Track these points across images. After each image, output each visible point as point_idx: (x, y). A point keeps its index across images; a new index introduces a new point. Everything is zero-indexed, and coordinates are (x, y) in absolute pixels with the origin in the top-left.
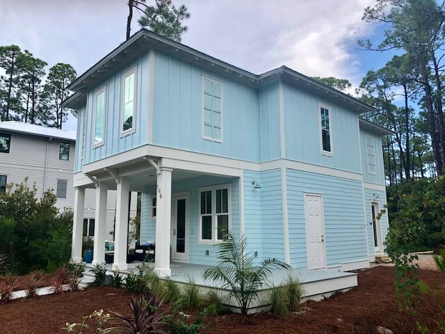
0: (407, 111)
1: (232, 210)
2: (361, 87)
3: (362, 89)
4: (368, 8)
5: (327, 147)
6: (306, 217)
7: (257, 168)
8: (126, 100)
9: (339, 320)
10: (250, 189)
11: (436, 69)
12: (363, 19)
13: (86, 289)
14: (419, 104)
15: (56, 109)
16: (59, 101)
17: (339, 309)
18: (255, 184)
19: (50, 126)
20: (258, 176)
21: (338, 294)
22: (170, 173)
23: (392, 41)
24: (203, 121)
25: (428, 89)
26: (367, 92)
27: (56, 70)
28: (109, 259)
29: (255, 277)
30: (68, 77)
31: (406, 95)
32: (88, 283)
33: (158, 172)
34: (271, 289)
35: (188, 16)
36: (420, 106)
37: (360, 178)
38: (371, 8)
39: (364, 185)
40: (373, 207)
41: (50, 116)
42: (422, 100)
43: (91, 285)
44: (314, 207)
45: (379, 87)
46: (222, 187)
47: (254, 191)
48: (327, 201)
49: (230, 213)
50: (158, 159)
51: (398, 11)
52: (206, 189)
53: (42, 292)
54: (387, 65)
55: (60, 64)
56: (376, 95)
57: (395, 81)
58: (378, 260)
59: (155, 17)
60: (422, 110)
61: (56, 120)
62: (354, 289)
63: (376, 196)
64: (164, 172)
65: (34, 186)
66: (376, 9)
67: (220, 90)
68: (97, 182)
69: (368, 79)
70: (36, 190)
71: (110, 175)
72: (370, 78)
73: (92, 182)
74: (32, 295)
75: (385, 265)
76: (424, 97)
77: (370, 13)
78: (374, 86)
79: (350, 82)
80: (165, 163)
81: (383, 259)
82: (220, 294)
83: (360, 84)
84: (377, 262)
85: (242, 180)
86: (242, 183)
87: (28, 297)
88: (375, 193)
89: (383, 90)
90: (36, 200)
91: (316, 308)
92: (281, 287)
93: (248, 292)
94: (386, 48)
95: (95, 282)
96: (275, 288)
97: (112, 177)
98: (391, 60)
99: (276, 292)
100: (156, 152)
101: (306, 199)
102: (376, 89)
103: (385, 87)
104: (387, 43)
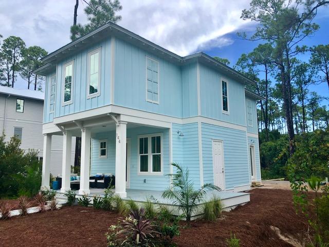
0: (266, 82)
1: (164, 151)
2: (237, 64)
3: (237, 66)
4: (245, 10)
5: (225, 108)
6: (213, 156)
7: (180, 122)
8: (92, 72)
9: (248, 222)
10: (177, 136)
11: (287, 55)
12: (241, 17)
13: (61, 208)
14: (275, 78)
15: (7, 72)
16: (10, 66)
17: (245, 216)
18: (180, 133)
19: (3, 85)
20: (181, 128)
21: (239, 207)
22: (126, 125)
23: (260, 34)
24: (147, 88)
25: (282, 68)
26: (241, 69)
27: (9, 41)
28: (76, 186)
29: (196, 195)
30: (19, 48)
31: (266, 72)
32: (63, 204)
33: (117, 124)
34: (204, 204)
35: (120, 8)
36: (276, 80)
37: (245, 129)
38: (247, 10)
39: (247, 135)
40: (250, 149)
41: (2, 77)
42: (277, 76)
43: (64, 206)
44: (218, 149)
45: (249, 65)
46: (156, 135)
47: (179, 138)
48: (226, 145)
49: (162, 153)
50: (118, 115)
51: (264, 14)
52: (144, 137)
53: (32, 210)
54: (254, 50)
55: (12, 37)
56: (246, 70)
57: (260, 62)
58: (254, 185)
59: (97, 7)
60: (277, 83)
61: (7, 81)
62: (248, 203)
63: (253, 141)
64: (121, 124)
65: (3, 133)
66: (250, 11)
67: (157, 67)
68: (64, 131)
69: (242, 60)
70: (5, 135)
71: (77, 126)
72: (244, 59)
73: (60, 130)
74: (24, 213)
75: (259, 188)
76: (279, 73)
77: (246, 13)
78: (245, 64)
79: (229, 61)
80: (122, 118)
81: (257, 184)
82: (170, 208)
83: (236, 63)
84: (252, 186)
85: (171, 131)
86: (171, 132)
87: (21, 215)
88: (252, 139)
89: (252, 67)
90: (5, 143)
91: (230, 216)
92: (211, 202)
93: (191, 206)
94: (256, 39)
95: (67, 203)
96: (206, 203)
97: (79, 127)
98: (257, 47)
99: (207, 205)
100: (116, 111)
101: (213, 143)
102: (247, 67)
103: (253, 65)
104: (256, 35)
